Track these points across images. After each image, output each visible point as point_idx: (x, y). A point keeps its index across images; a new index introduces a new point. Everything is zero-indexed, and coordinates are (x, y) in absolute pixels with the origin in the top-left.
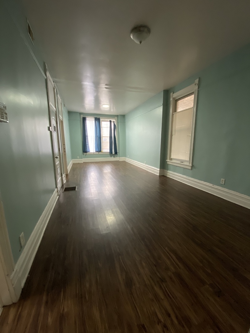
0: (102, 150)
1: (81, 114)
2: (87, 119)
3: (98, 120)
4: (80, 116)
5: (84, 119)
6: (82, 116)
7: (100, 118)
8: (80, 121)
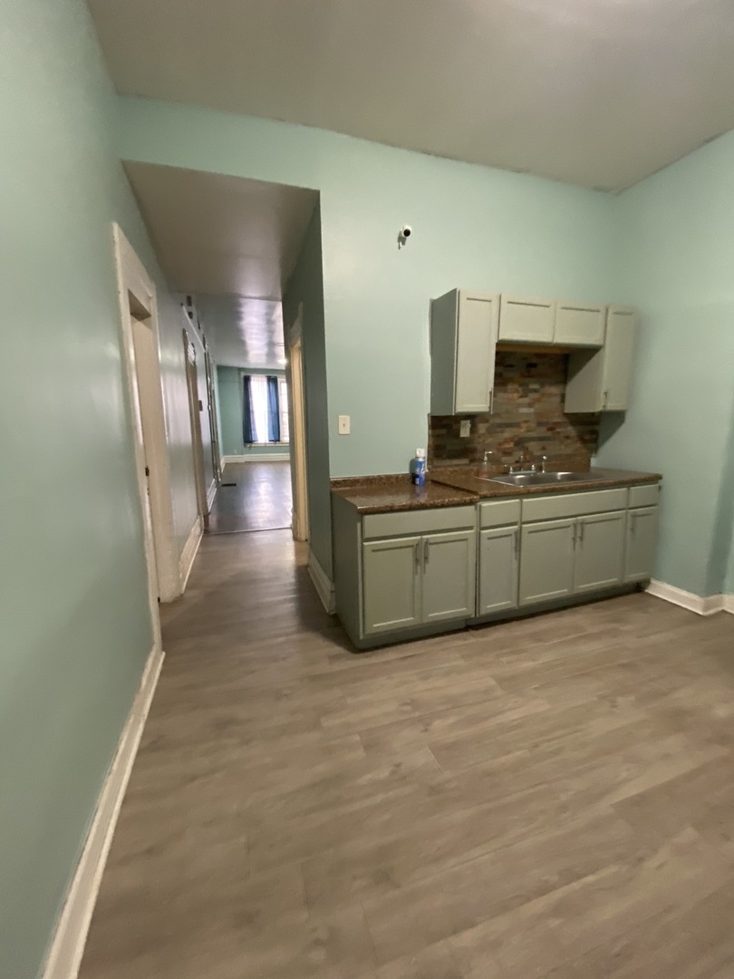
0: (281, 439)
1: (240, 370)
2: (252, 378)
3: (272, 381)
4: (239, 374)
5: (247, 380)
6: (243, 374)
7: (278, 376)
8: (240, 383)
